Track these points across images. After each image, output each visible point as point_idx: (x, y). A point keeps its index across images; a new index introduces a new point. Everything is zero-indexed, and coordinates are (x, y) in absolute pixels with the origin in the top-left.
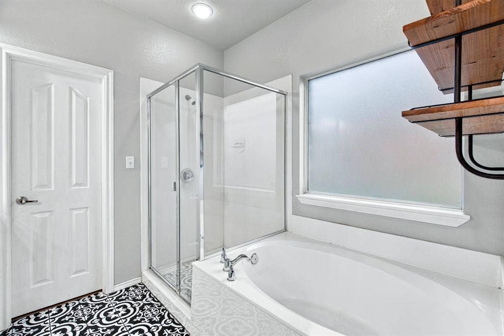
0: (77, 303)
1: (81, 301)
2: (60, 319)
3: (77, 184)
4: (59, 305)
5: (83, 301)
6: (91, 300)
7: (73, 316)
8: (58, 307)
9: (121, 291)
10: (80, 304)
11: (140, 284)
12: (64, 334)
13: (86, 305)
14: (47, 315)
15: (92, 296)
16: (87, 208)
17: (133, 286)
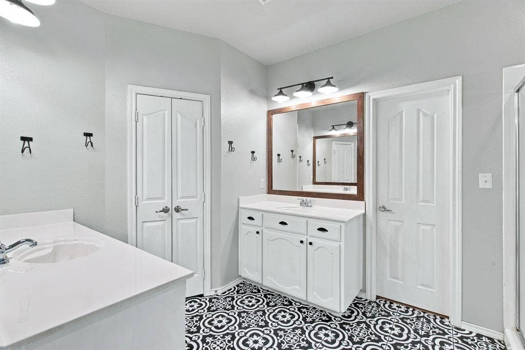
0: (422, 314)
1: (426, 315)
2: (404, 318)
3: (423, 201)
4: (408, 307)
5: (428, 315)
6: (435, 320)
7: (414, 323)
8: (406, 307)
9: (471, 333)
10: (424, 317)
11: (500, 341)
12: (401, 332)
13: (429, 322)
14: (397, 308)
15: (438, 317)
16: (433, 225)
17: (489, 338)
